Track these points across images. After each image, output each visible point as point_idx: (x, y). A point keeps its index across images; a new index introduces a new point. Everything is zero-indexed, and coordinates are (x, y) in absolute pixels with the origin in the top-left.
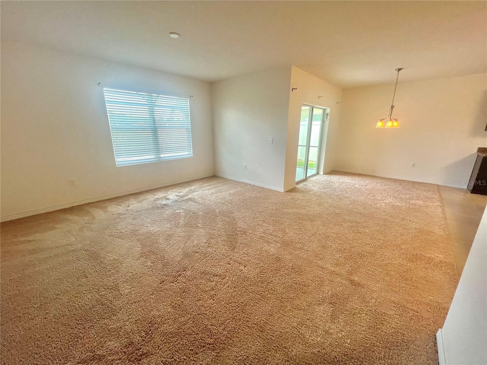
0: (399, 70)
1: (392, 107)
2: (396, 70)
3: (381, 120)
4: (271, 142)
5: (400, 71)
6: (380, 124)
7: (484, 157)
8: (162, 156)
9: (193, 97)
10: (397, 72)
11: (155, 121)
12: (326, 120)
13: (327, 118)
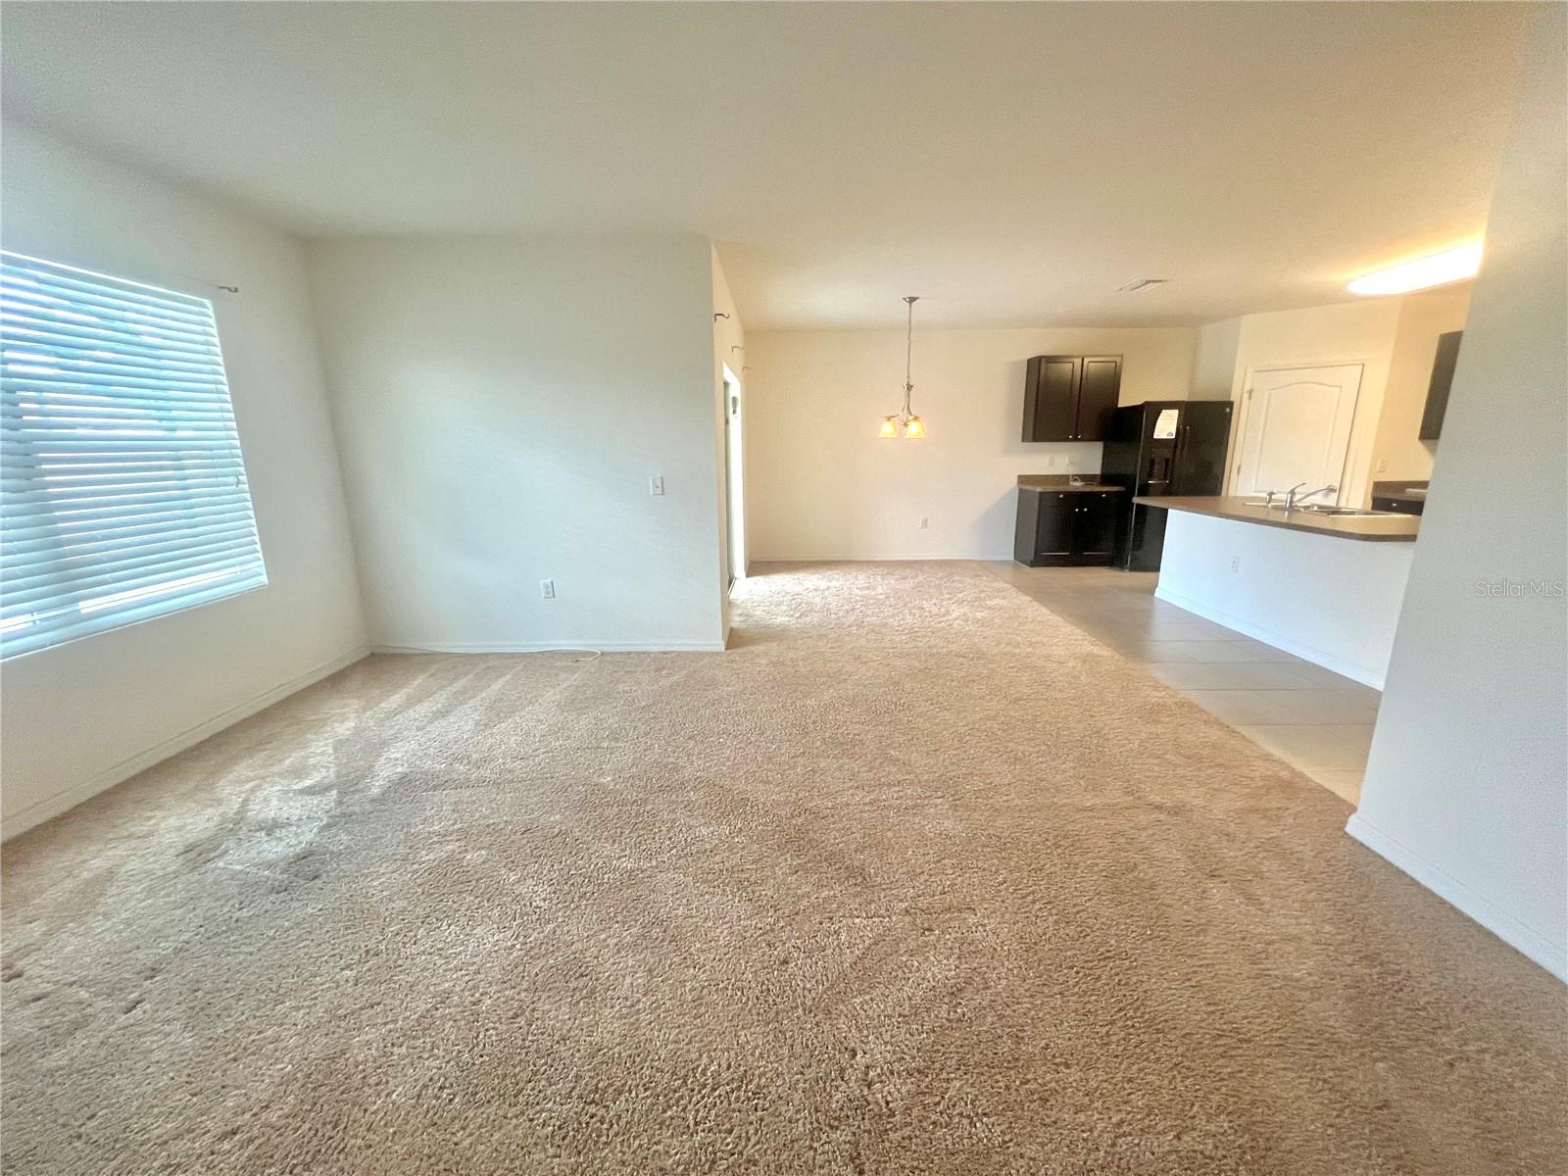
0: (912, 300)
1: (910, 387)
2: (904, 299)
3: (889, 419)
4: (659, 491)
5: (913, 304)
6: (887, 429)
7: (1041, 493)
8: (86, 607)
9: (240, 290)
10: (908, 304)
11: (15, 404)
12: (731, 417)
13: (734, 412)
